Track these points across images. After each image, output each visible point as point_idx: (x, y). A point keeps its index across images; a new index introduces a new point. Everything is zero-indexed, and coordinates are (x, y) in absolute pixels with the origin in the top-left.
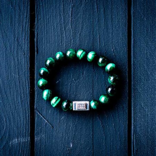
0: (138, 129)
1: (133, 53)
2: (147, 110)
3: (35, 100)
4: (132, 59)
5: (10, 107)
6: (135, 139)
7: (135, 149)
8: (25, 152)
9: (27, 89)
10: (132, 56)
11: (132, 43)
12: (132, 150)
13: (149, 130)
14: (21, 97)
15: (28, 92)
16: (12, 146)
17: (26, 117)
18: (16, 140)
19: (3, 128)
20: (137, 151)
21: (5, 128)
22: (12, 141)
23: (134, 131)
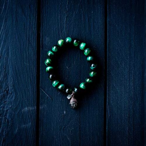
0: (111, 102)
1: (108, 49)
2: (117, 88)
3: (40, 81)
4: (108, 53)
5: (23, 85)
6: (109, 108)
7: (109, 115)
8: (33, 117)
9: (35, 73)
10: (108, 51)
11: (108, 42)
12: (107, 116)
13: (119, 102)
14: (30, 79)
15: (35, 75)
16: (24, 112)
17: (34, 93)
18: (27, 108)
19: (18, 100)
20: (110, 117)
21: (19, 100)
22: (24, 109)
23: (108, 102)
